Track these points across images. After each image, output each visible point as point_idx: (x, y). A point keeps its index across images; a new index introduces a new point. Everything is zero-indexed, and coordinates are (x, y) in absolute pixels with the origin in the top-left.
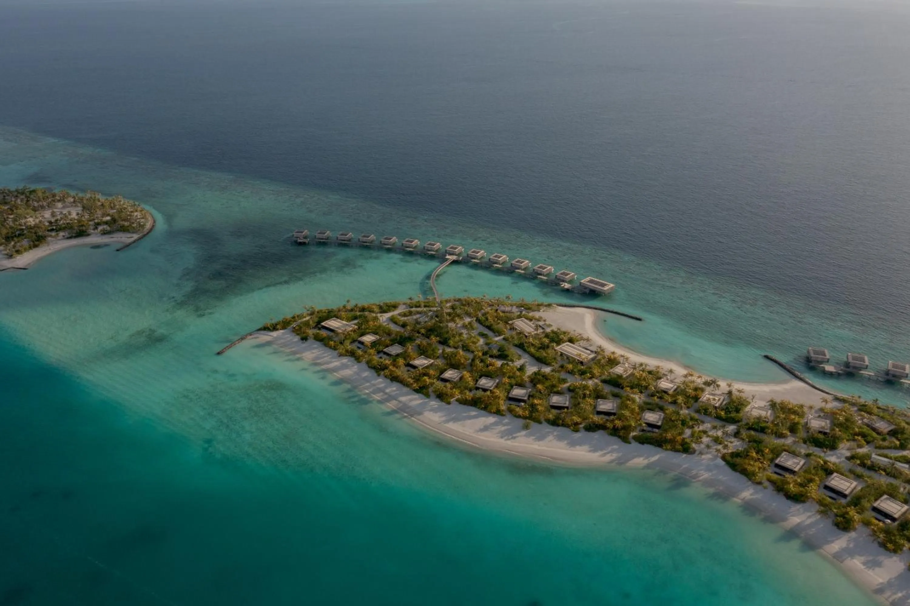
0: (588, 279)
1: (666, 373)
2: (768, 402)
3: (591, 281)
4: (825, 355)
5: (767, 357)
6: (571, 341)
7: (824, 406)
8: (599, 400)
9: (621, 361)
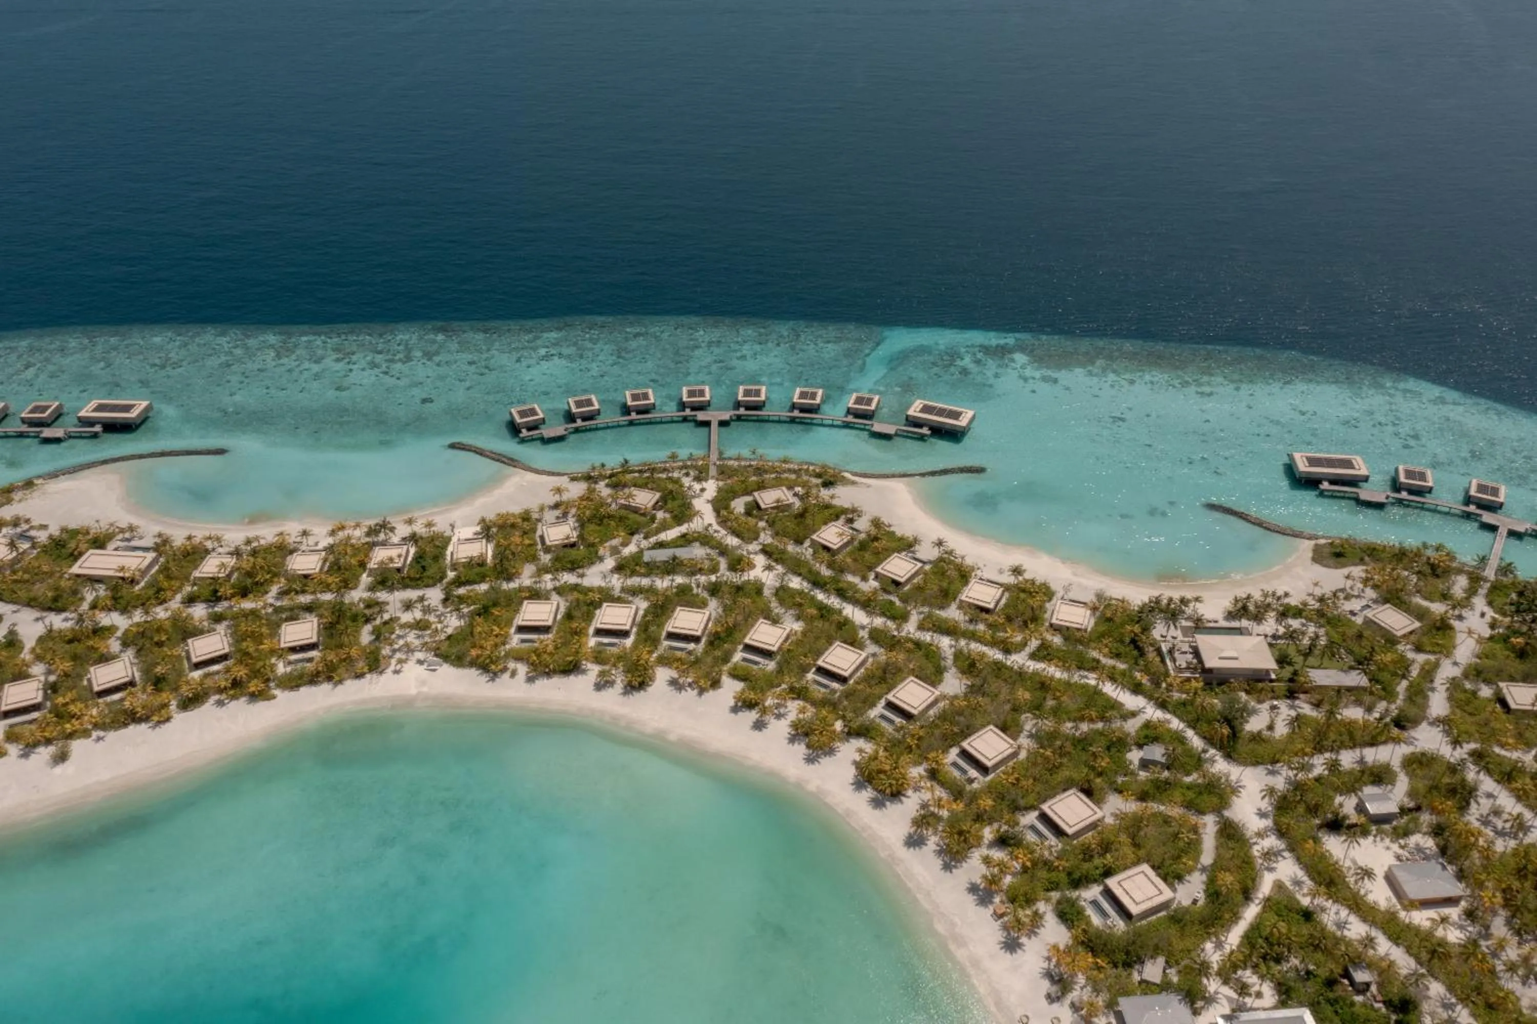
0: (94, 403)
1: (299, 539)
2: (479, 524)
3: (100, 408)
4: (536, 414)
5: (453, 446)
6: (99, 543)
7: (558, 499)
8: (190, 641)
9: (209, 545)
